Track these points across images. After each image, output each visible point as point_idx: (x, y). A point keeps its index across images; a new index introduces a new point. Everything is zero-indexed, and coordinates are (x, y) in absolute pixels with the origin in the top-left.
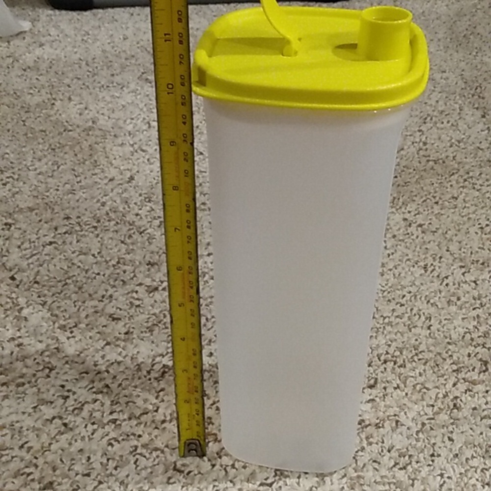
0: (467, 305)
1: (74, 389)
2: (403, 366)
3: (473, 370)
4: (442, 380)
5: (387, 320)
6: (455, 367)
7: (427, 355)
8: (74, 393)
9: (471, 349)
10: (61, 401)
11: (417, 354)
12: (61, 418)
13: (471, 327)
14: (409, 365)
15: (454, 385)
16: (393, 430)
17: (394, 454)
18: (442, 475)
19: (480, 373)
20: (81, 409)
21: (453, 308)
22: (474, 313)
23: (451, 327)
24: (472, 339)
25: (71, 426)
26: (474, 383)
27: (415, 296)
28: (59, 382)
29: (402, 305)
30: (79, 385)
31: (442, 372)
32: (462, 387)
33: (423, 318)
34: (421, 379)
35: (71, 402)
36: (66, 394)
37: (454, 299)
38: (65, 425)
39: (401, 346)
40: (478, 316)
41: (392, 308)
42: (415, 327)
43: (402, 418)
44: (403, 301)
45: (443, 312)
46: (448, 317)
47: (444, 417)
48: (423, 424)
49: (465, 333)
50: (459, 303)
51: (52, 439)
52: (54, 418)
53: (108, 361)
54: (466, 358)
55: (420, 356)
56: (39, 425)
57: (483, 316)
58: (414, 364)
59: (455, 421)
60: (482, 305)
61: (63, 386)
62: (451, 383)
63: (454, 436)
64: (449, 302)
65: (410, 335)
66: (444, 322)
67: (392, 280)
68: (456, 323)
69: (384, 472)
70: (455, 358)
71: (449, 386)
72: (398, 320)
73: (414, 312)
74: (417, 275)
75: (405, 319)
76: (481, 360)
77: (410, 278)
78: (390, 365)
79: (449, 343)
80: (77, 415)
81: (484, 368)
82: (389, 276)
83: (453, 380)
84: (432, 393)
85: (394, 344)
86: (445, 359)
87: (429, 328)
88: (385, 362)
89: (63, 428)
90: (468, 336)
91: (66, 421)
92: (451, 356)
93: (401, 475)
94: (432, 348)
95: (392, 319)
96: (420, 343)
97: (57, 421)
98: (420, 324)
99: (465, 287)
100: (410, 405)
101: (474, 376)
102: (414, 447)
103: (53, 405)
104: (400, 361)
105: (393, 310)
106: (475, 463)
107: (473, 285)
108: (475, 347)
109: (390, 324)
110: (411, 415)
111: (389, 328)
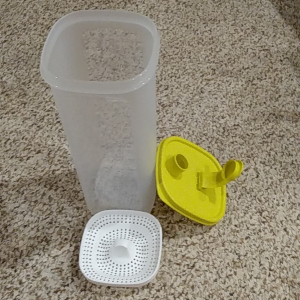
0: (207, 43)
1: (38, 111)
2: (179, 78)
3: (209, 74)
4: (196, 81)
5: (171, 57)
6: (201, 74)
7: (190, 71)
8: (38, 113)
9: (208, 64)
10: (33, 117)
11: (185, 71)
12: (36, 124)
13: (208, 54)
14: (182, 77)
15: (201, 82)
16: (176, 106)
17: (177, 116)
18: (196, 122)
19: (212, 75)
20: (43, 119)
21: (200, 46)
22: (209, 47)
23: (199, 55)
24: (209, 60)
25: (41, 127)
26: (209, 80)
27: (183, 43)
28: (30, 109)
29: (177, 48)
30: (39, 109)
31: (196, 77)
32: (204, 83)
33: (187, 53)
34: (187, 83)
35: (38, 117)
36: (35, 114)
37: (201, 41)
38: (38, 127)
39: (178, 68)
40: (212, 48)
41: (173, 50)
42: (184, 58)
43: (180, 101)
44: (178, 46)
45: (196, 49)
46: (198, 51)
47: (197, 97)
48: (189, 102)
49: (206, 57)
50: (203, 43)
51: (35, 133)
52: (33, 125)
53: (49, 96)
54: (206, 69)
55: (186, 72)
56: (27, 128)
57: (214, 47)
58: (184, 76)
59: (202, 98)
60: (213, 42)
61: (32, 111)
62: (200, 81)
63: (201, 105)
64: (198, 43)
65: (182, 62)
66: (196, 54)
67: (172, 36)
68: (202, 53)
69: (173, 124)
70: (201, 70)
71: (199, 83)
72: (176, 56)
73: (183, 50)
74: (184, 31)
75: (179, 55)
76: (212, 69)
77: (180, 33)
78: (174, 78)
79: (199, 64)
80: (42, 122)
81: (214, 73)
82: (171, 34)
83: (201, 80)
84: (192, 88)
85: (175, 68)
86: (197, 72)
87: (190, 58)
88: (171, 77)
89: (38, 128)
90: (207, 59)
91: (38, 125)
92: (199, 70)
93: (180, 124)
94: (191, 67)
95: (174, 56)
96: (186, 66)
97: (34, 126)
98: (185, 56)
99: (206, 34)
100: (183, 94)
101: (209, 77)
102: (185, 112)
103: (31, 119)
104: (178, 76)
105: (174, 52)
106: (210, 114)
107: (209, 32)
108: (210, 63)
109: (172, 58)
110: (183, 99)
111: (172, 61)
